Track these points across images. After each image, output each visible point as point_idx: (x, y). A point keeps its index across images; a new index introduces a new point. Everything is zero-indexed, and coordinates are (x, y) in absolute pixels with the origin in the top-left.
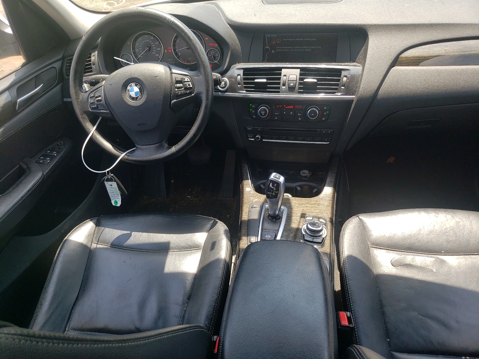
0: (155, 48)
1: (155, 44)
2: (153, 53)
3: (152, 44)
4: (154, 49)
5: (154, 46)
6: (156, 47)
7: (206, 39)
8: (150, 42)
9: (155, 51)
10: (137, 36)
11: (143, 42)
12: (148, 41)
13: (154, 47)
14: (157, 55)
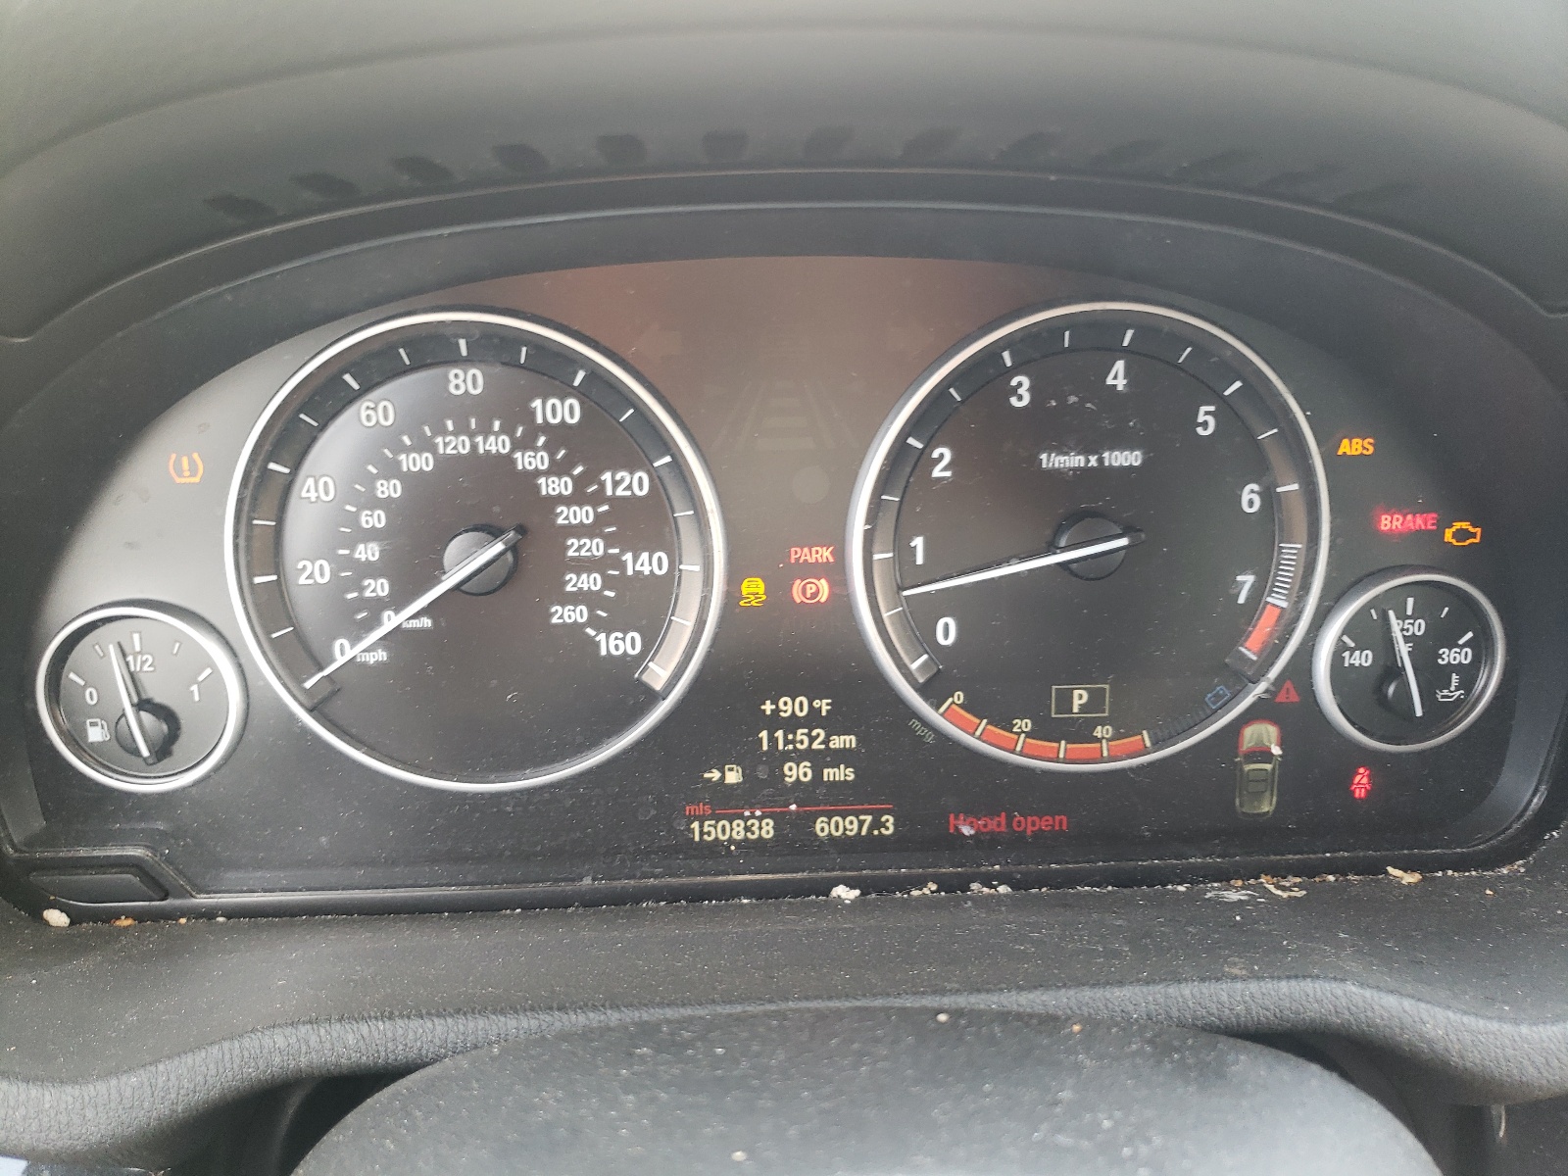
0: (595, 547)
1: (598, 498)
2: (566, 615)
3: (556, 486)
4: (583, 565)
5: (583, 515)
6: (610, 540)
7: (1351, 447)
8: (526, 461)
9: (590, 582)
10: (337, 379)
11: (423, 462)
12: (497, 444)
13: (580, 530)
14: (617, 644)
